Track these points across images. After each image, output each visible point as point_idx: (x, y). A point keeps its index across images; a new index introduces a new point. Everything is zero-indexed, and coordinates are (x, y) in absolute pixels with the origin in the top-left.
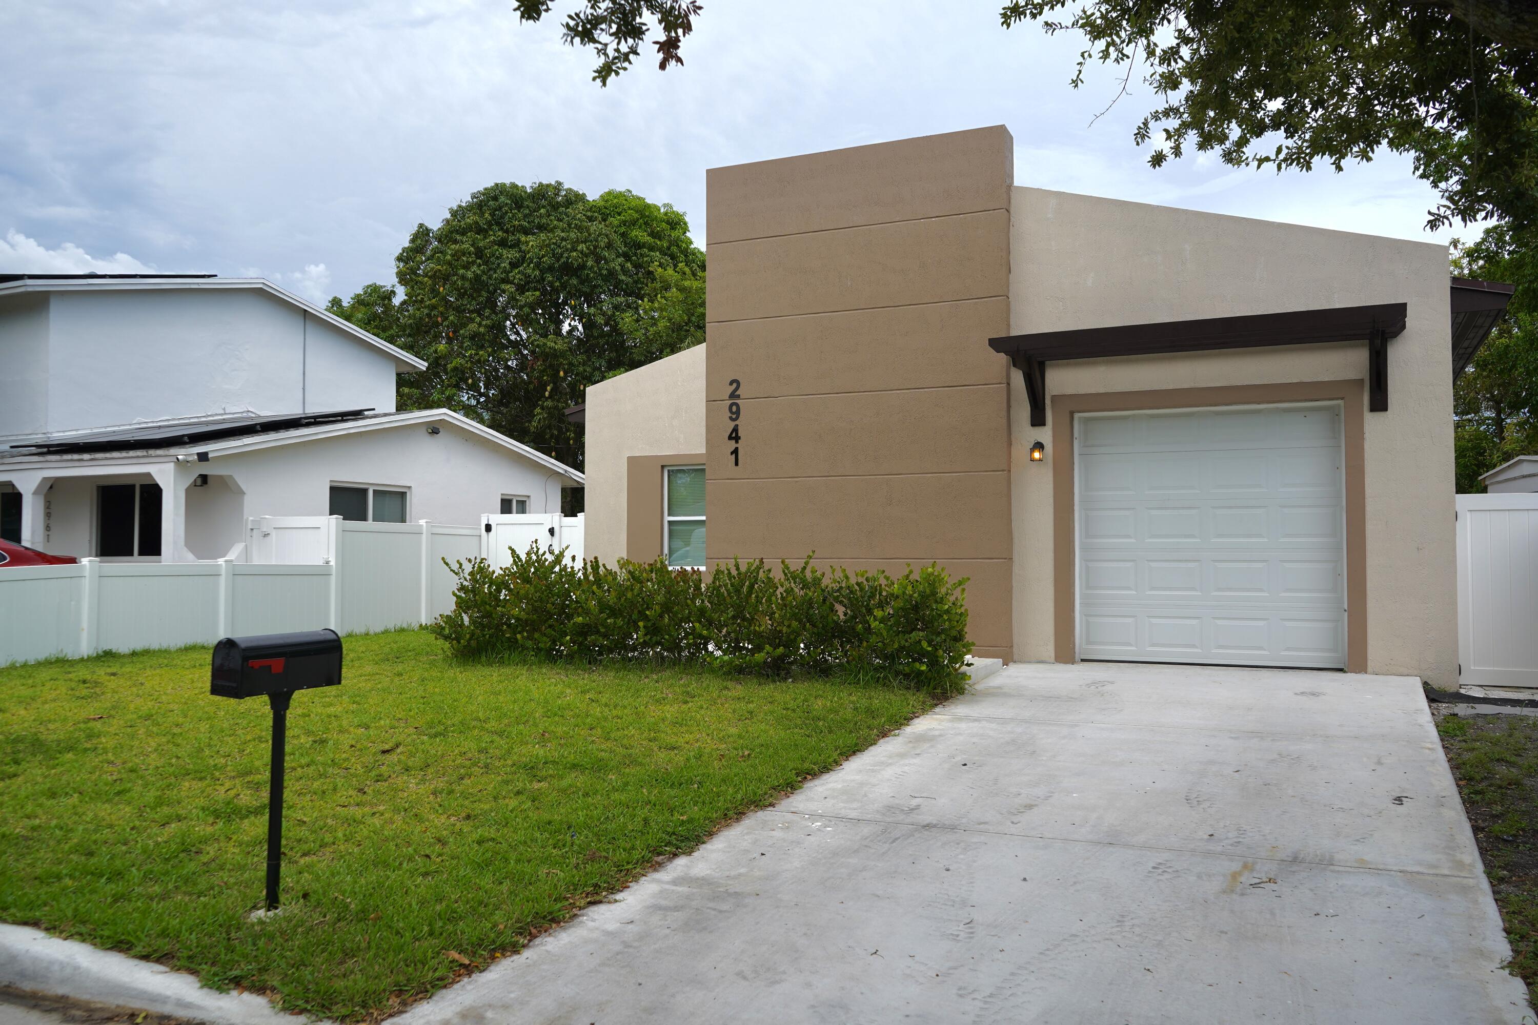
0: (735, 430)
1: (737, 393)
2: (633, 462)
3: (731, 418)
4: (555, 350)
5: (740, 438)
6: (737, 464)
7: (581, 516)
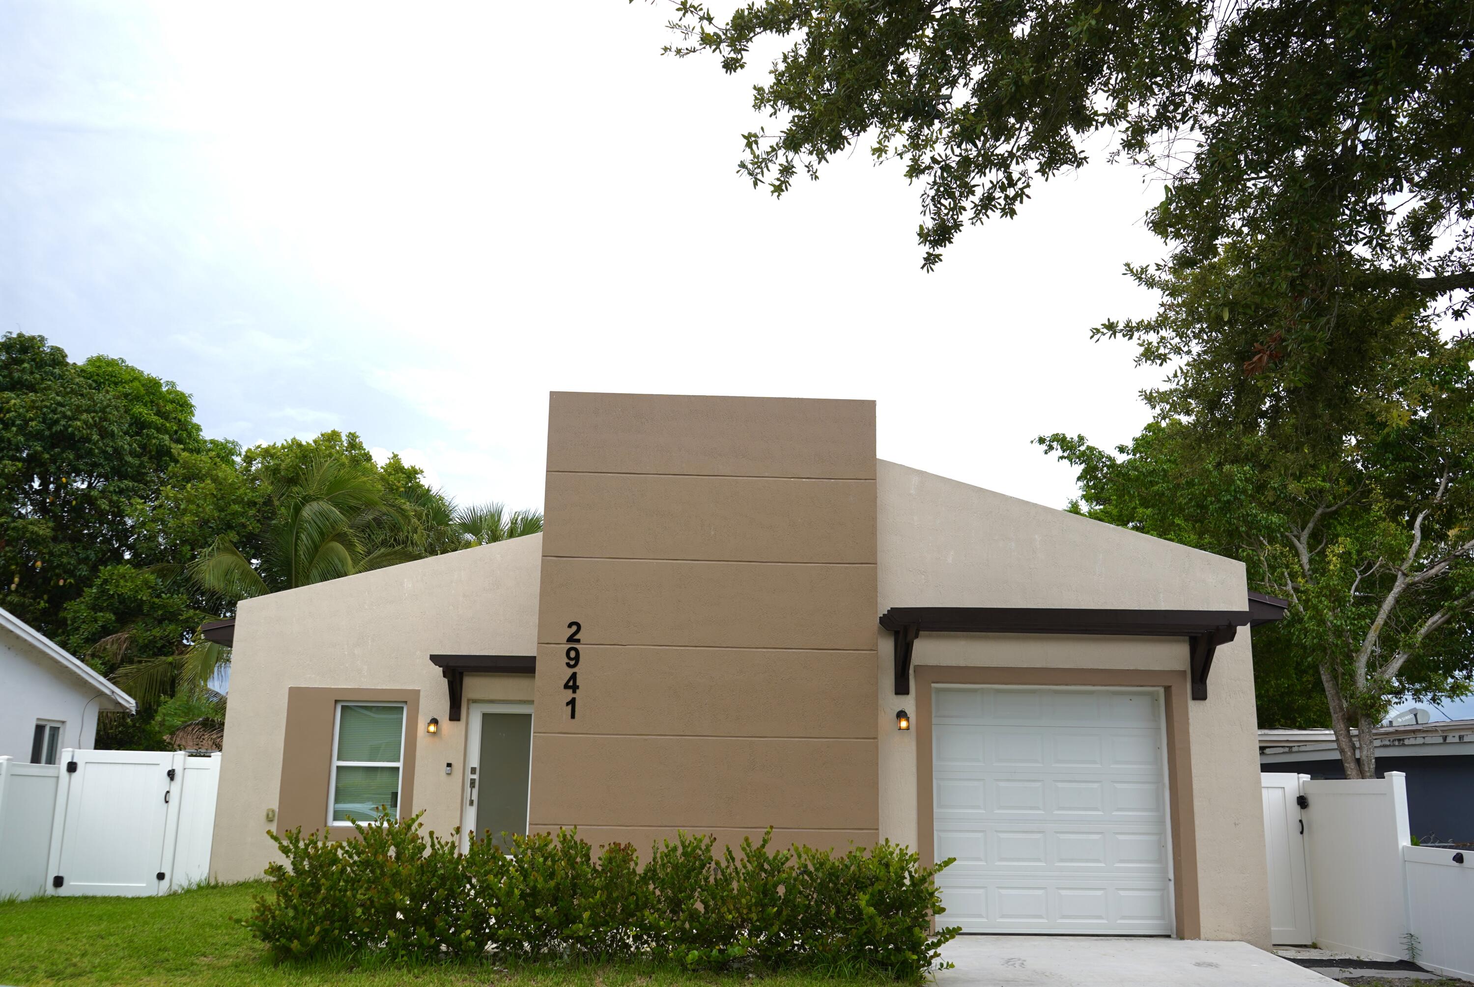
0: (574, 676)
1: (577, 637)
2: (296, 694)
3: (568, 665)
4: (38, 535)
5: (578, 687)
6: (573, 716)
7: (216, 756)
